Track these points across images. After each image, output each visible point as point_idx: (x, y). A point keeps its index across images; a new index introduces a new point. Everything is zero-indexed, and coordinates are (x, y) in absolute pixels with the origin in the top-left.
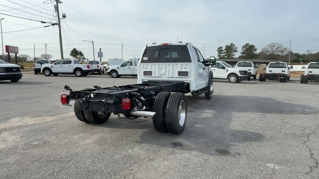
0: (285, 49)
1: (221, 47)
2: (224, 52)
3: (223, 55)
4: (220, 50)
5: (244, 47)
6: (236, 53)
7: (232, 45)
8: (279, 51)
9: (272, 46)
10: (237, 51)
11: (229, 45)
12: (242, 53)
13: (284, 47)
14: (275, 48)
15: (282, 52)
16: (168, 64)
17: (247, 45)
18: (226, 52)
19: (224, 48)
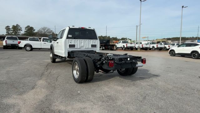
0: (51, 31)
1: (8, 26)
2: (12, 30)
3: (12, 32)
4: (8, 28)
5: (26, 28)
6: (21, 31)
7: (17, 25)
8: (48, 32)
9: (44, 29)
10: (21, 30)
11: (15, 25)
12: (25, 32)
13: (51, 30)
14: (46, 30)
15: (50, 33)
16: (85, 40)
17: (28, 26)
18: (13, 31)
19: (11, 27)
